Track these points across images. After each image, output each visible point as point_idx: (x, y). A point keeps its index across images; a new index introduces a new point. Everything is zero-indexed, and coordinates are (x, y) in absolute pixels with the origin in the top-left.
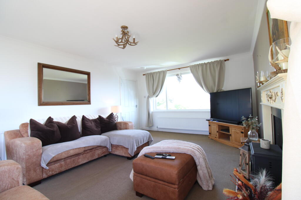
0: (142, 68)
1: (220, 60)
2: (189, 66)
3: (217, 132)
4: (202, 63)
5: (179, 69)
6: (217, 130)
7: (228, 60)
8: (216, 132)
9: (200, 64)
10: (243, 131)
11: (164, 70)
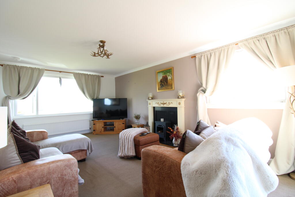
0: (15, 58)
1: (98, 75)
2: (72, 72)
3: (103, 127)
4: (85, 74)
5: (60, 72)
6: (103, 126)
7: (103, 77)
8: (101, 128)
9: (83, 73)
10: (124, 122)
11: (40, 67)
